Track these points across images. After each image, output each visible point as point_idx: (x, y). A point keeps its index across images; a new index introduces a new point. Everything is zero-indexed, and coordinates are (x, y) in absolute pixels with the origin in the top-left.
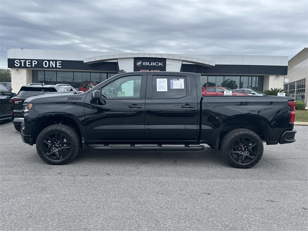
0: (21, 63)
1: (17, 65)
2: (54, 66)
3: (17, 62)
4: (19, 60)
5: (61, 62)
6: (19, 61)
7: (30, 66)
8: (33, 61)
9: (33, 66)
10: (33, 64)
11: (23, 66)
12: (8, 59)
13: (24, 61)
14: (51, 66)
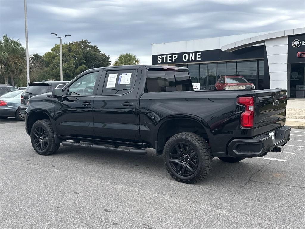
0: (162, 59)
1: (159, 61)
2: (193, 59)
3: (159, 58)
4: (161, 55)
5: (200, 53)
6: (161, 57)
7: (171, 61)
8: (174, 56)
9: (174, 61)
10: (174, 58)
11: (164, 61)
12: (152, 55)
13: (166, 56)
14: (190, 60)
